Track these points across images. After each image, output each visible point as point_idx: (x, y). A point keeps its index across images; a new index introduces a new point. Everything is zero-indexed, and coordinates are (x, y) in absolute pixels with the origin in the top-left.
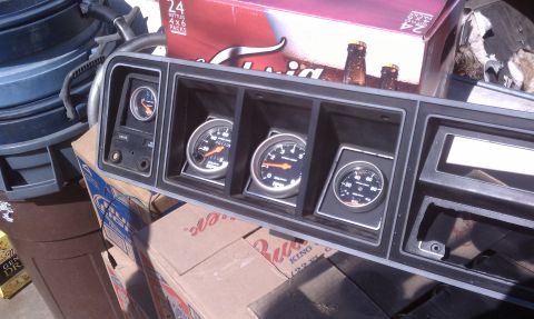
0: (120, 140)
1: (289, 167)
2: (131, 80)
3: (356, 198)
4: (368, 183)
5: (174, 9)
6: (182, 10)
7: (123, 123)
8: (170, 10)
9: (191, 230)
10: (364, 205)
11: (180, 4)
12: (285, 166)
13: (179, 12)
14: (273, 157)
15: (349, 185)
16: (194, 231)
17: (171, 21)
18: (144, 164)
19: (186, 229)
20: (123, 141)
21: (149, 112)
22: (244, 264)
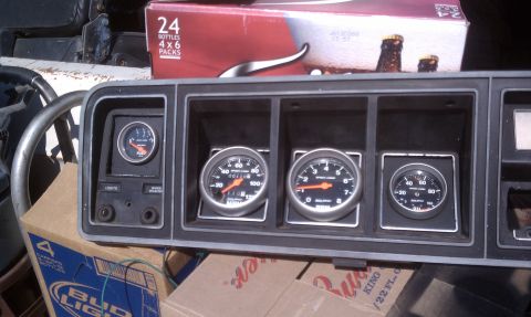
0: (108, 192)
1: (330, 185)
2: (115, 117)
3: (417, 205)
4: (422, 186)
5: (166, 28)
6: (177, 29)
7: (109, 171)
8: (161, 31)
9: (233, 282)
10: (429, 210)
11: (176, 21)
12: (325, 186)
13: (173, 32)
14: (306, 179)
15: (403, 193)
16: (237, 283)
17: (162, 44)
18: (149, 215)
19: (226, 283)
20: (113, 192)
21: (141, 152)
22: (316, 308)
